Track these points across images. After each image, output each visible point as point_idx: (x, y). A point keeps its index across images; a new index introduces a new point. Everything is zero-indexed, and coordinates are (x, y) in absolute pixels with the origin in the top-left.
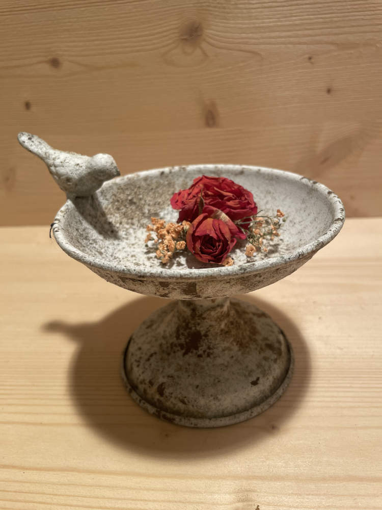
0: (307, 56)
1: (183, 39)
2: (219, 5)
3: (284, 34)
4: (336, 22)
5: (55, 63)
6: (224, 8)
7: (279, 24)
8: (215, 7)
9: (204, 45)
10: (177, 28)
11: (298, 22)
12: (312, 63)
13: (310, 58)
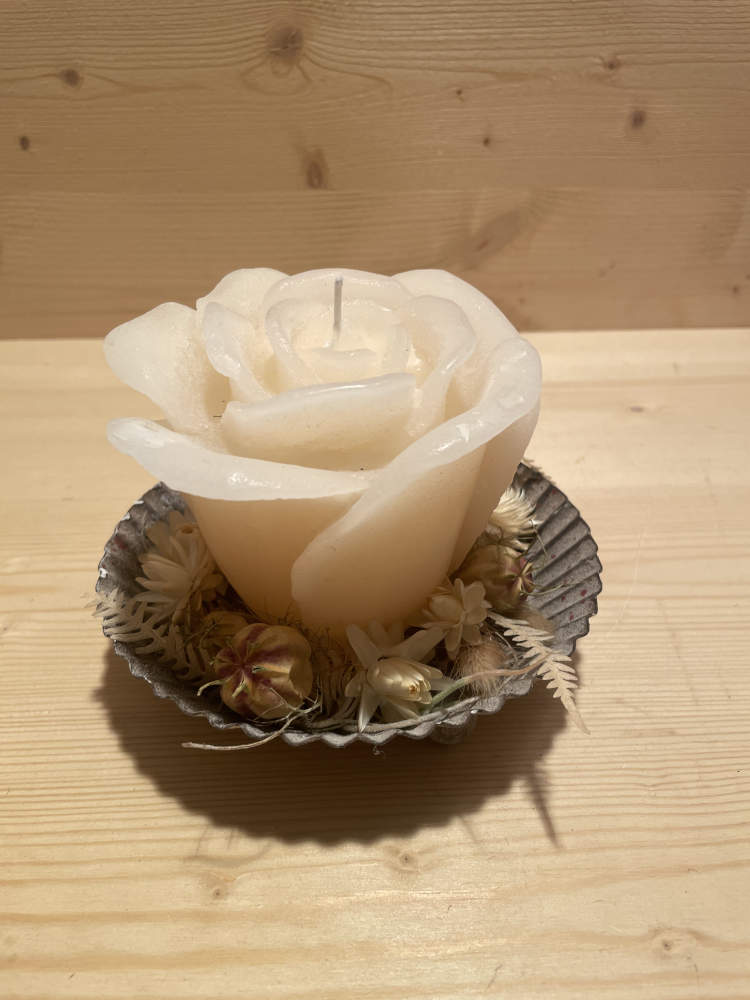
0: (455, 89)
1: (273, 52)
2: (327, 6)
3: (420, 54)
4: (496, 40)
5: (71, 77)
6: (334, 10)
7: (415, 38)
8: (320, 8)
9: (305, 63)
10: (264, 36)
11: (441, 38)
12: (461, 99)
13: (459, 92)
